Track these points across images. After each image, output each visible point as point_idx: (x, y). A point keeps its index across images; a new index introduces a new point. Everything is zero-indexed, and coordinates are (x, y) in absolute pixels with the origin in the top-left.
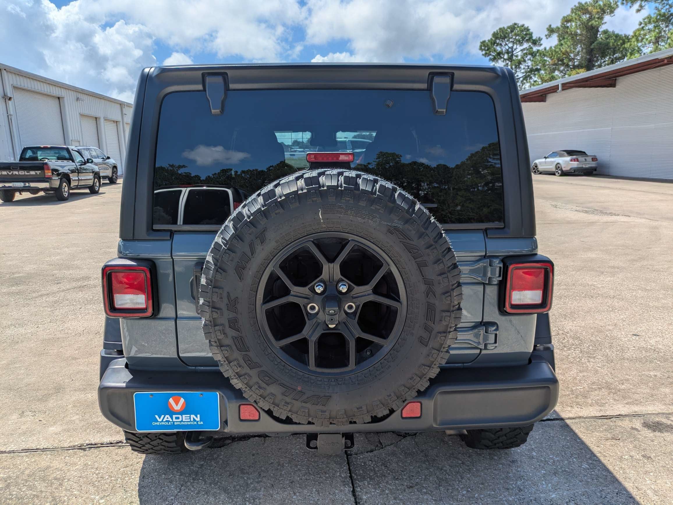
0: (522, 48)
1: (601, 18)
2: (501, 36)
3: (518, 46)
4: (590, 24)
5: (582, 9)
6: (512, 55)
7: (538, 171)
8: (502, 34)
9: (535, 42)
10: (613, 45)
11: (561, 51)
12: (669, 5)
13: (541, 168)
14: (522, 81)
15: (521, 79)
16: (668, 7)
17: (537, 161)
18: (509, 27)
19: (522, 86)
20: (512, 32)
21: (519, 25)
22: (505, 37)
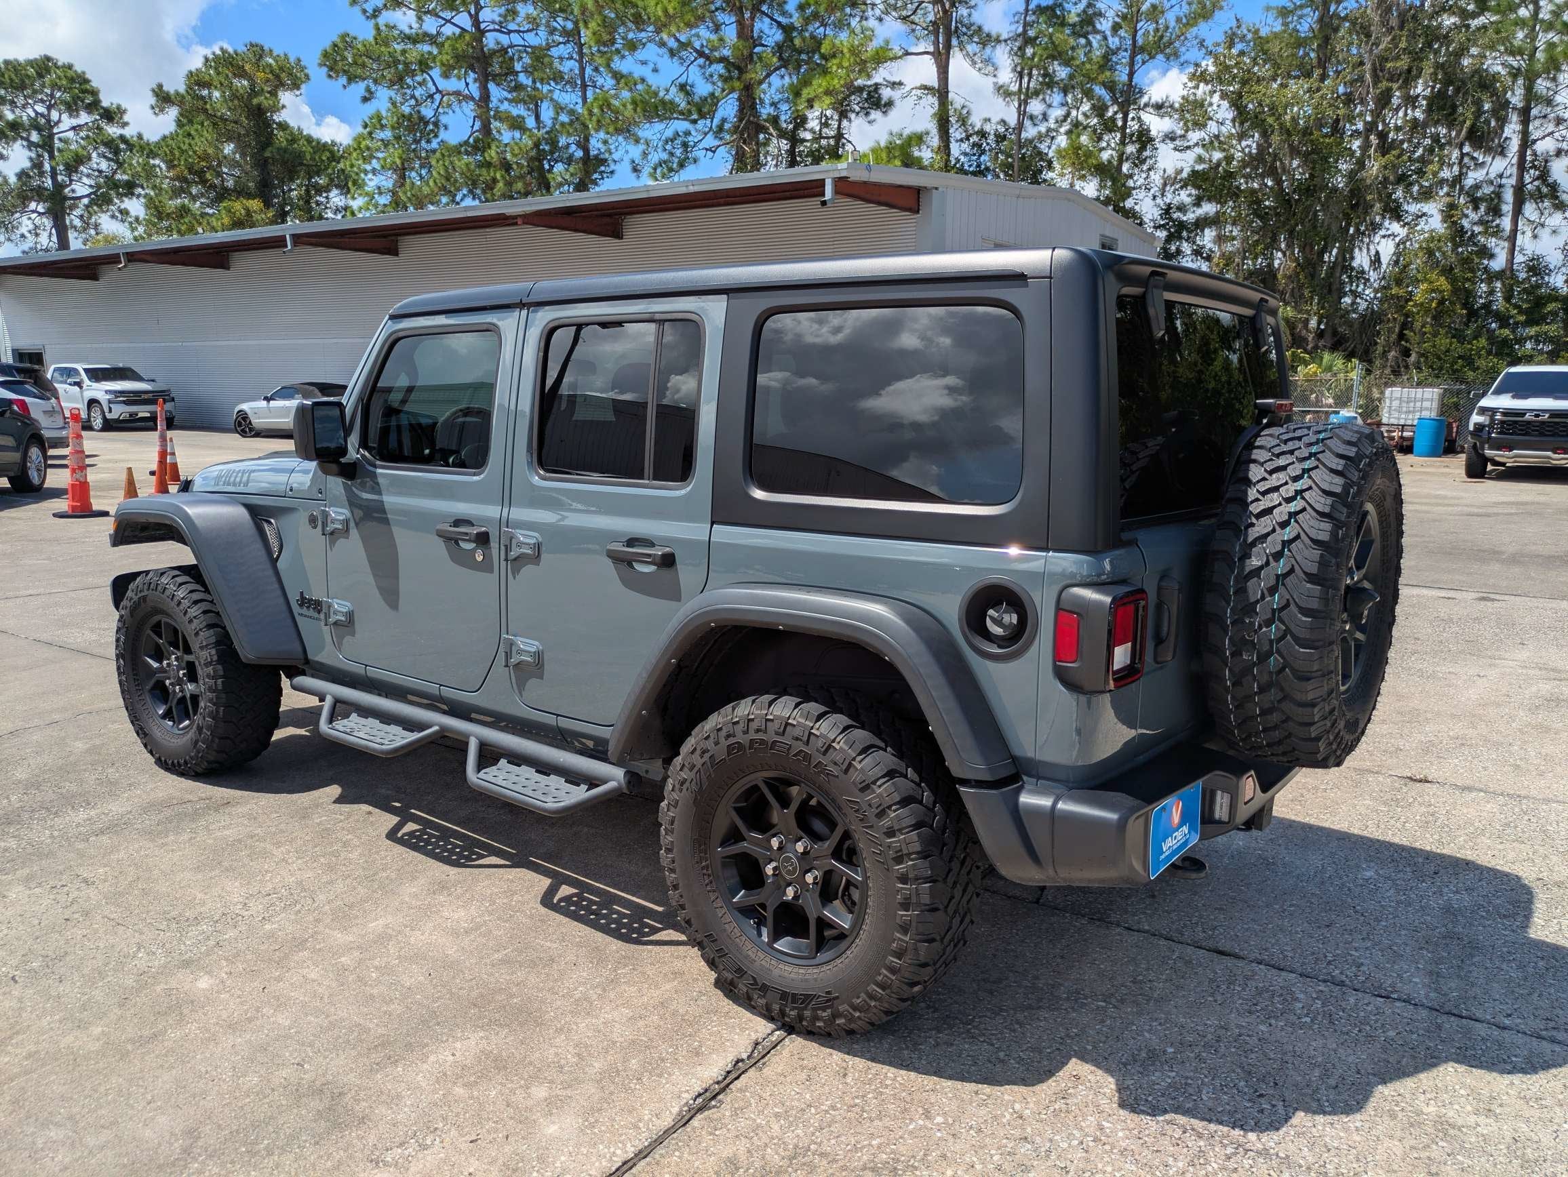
0: (75, 122)
1: (274, 93)
2: (11, 80)
3: (65, 117)
4: (255, 101)
5: (231, 63)
6: (51, 136)
7: (251, 430)
8: (13, 76)
9: (110, 115)
10: (313, 159)
11: (195, 152)
12: (417, 100)
13: (257, 422)
14: (87, 207)
15: (86, 201)
16: (413, 102)
17: (245, 407)
18: (31, 63)
19: (90, 218)
20: (40, 76)
21: (60, 63)
22: (22, 87)
